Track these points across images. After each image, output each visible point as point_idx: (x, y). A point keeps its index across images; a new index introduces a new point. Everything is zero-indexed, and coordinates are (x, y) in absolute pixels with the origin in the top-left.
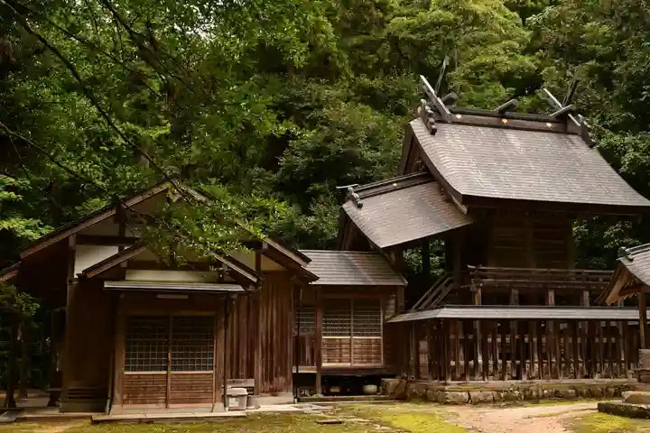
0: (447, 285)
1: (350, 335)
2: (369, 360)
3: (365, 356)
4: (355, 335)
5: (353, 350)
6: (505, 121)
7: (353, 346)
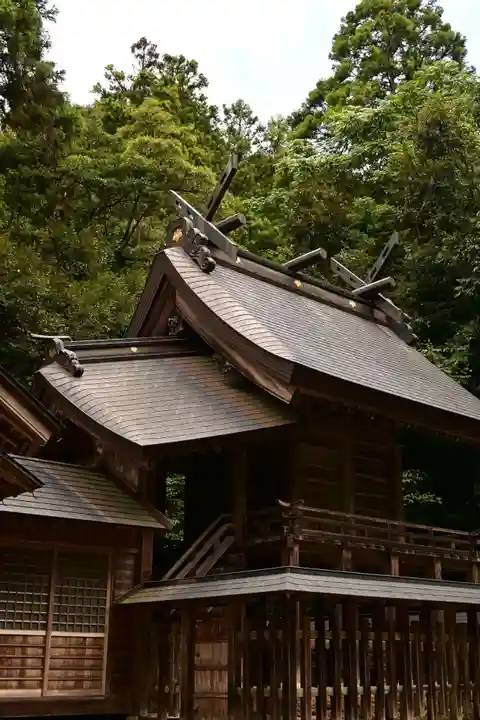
0: (222, 539)
1: (45, 627)
2: (79, 682)
3: (71, 673)
4: (57, 628)
5: (48, 662)
6: (298, 283)
7: (50, 652)
